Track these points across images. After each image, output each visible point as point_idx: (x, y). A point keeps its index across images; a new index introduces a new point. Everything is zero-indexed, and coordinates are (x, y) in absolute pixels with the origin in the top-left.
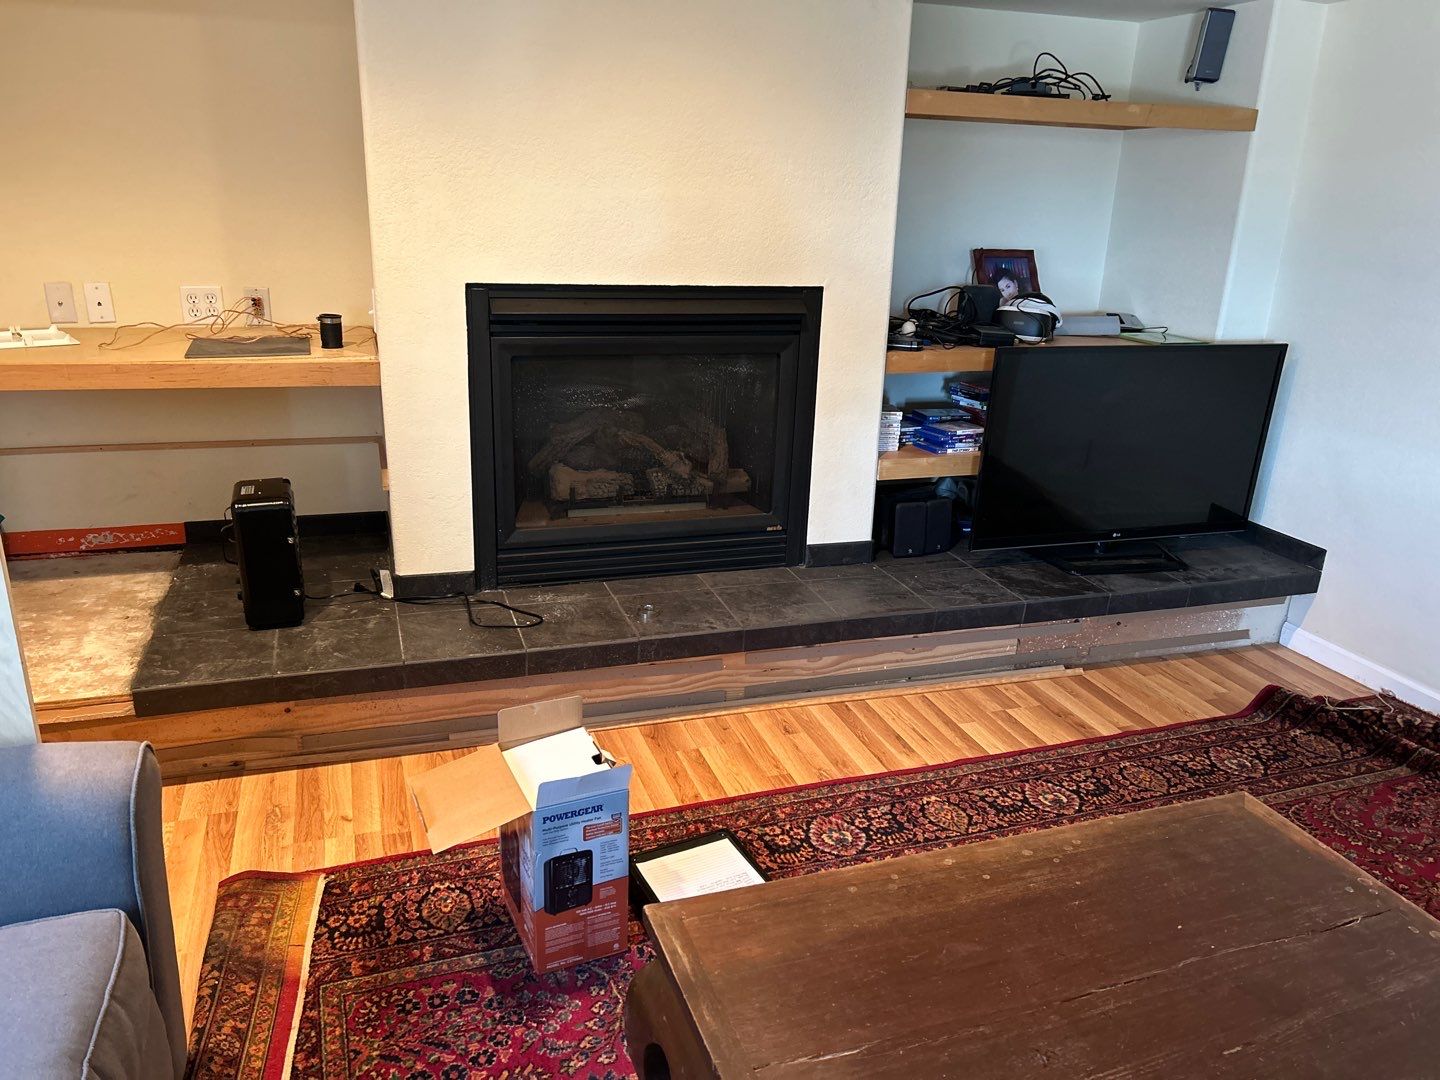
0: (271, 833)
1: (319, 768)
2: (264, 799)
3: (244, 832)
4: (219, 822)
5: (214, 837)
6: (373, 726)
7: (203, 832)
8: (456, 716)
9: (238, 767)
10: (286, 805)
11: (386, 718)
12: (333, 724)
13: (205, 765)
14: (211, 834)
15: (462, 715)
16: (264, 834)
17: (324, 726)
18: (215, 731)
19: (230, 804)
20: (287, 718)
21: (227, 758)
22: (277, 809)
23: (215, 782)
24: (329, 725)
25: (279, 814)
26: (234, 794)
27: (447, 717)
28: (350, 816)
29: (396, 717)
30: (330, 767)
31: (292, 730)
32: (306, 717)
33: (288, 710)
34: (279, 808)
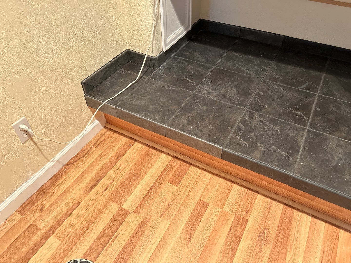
0: (257, 250)
1: (295, 211)
2: (262, 218)
3: (246, 240)
4: (238, 224)
5: (232, 235)
7: (229, 227)
10: (271, 232)
14: (232, 231)
16: (254, 250)
19: (247, 213)
25: (265, 236)
26: (251, 205)
30: (300, 213)
34: (267, 232)
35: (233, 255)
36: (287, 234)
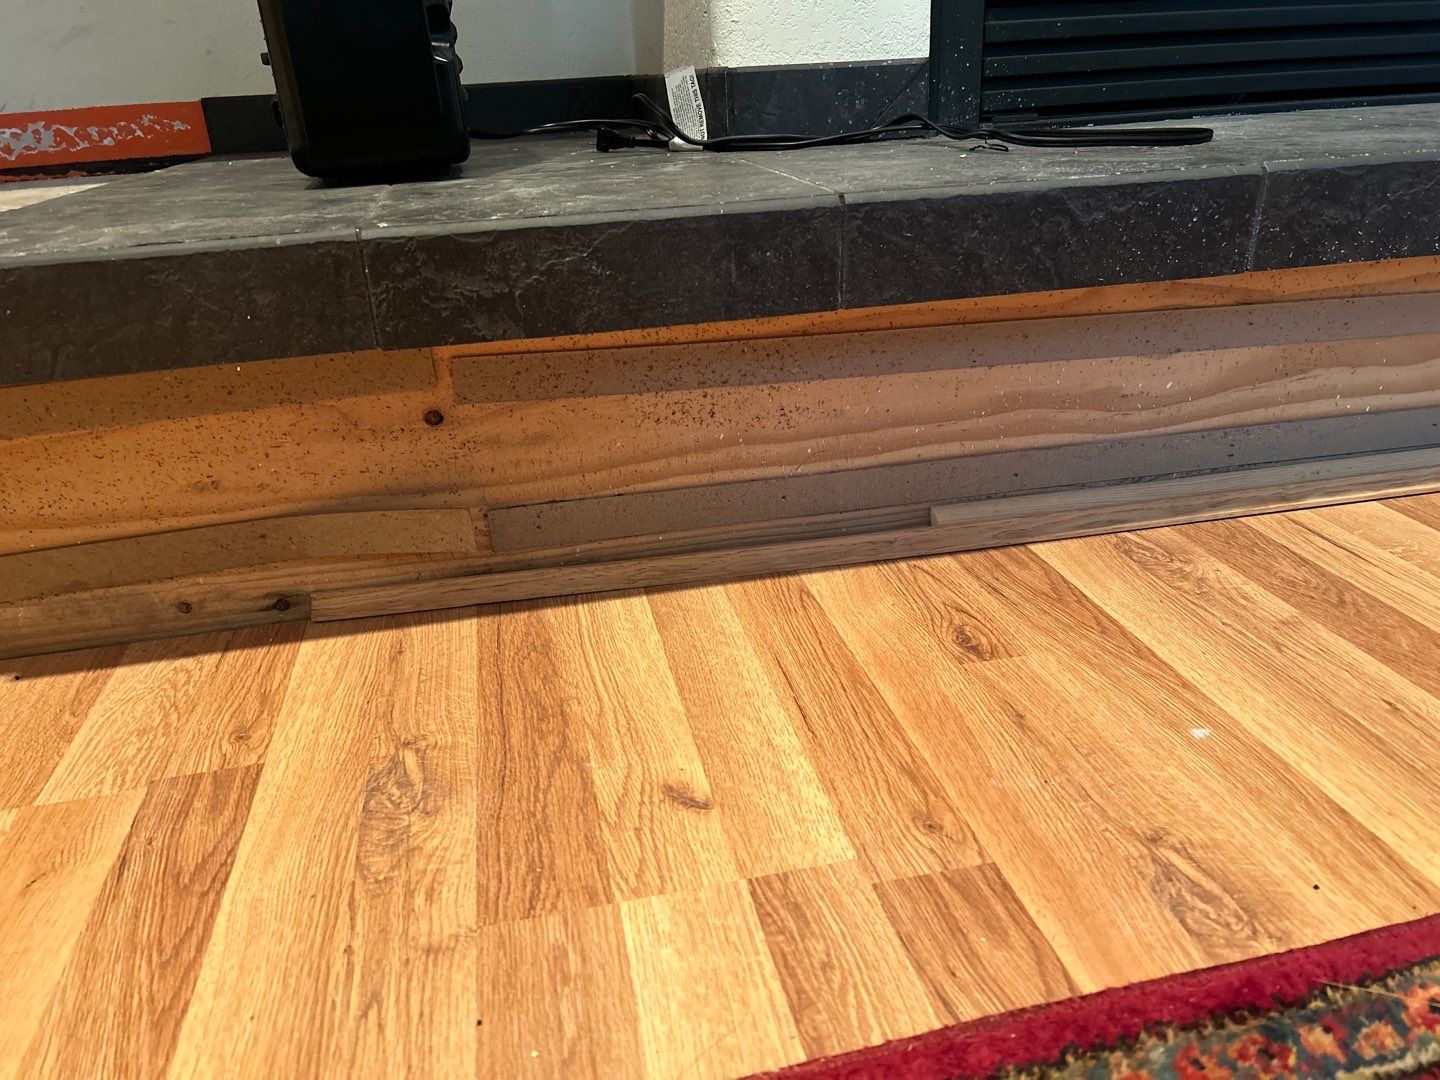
0: (379, 863)
1: (550, 614)
2: (364, 714)
3: (270, 861)
4: (185, 810)
5: (142, 886)
6: (705, 478)
7: (108, 862)
8: (954, 448)
9: (290, 614)
10: (444, 742)
11: (743, 452)
12: (582, 470)
13: (186, 607)
14: (136, 867)
15: (971, 446)
16: (350, 874)
17: (557, 474)
18: (199, 488)
19: (241, 738)
20: (435, 445)
21: (254, 584)
22: (410, 759)
23: (210, 660)
24: (571, 473)
25: (416, 776)
26: (264, 698)
27: (927, 451)
28: (701, 787)
29: (774, 450)
30: (583, 609)
31: (454, 488)
32: (495, 442)
33: (434, 418)
34: (417, 751)
35: (176, 996)
36: (547, 701)
